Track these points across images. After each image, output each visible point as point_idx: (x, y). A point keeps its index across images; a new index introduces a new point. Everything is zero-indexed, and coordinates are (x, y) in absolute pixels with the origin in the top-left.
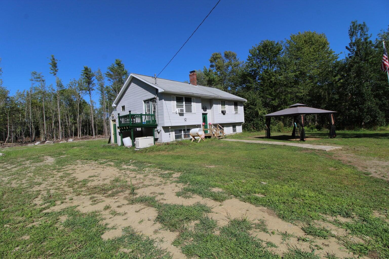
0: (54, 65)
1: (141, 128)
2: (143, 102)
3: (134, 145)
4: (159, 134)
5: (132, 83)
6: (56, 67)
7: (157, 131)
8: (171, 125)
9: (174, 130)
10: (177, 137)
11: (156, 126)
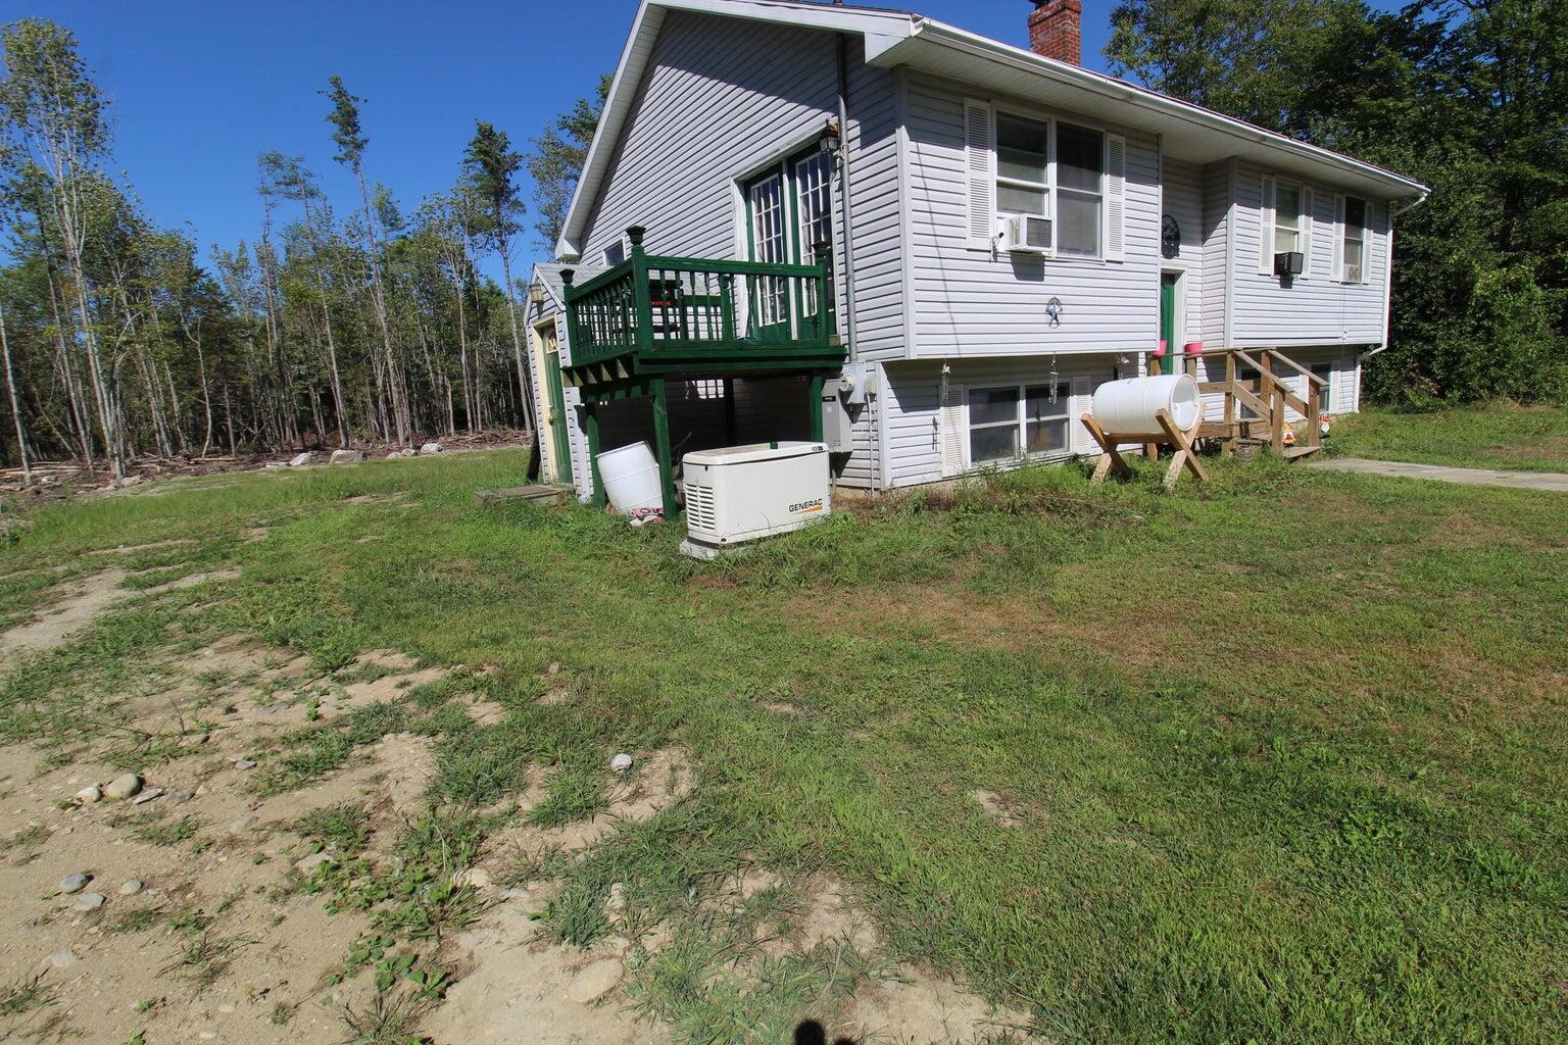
0: (348, 120)
1: (720, 382)
2: (735, 190)
3: (674, 505)
4: (853, 421)
5: (661, 71)
6: (355, 127)
7: (845, 396)
8: (952, 352)
9: (965, 395)
10: (986, 444)
11: (833, 361)
